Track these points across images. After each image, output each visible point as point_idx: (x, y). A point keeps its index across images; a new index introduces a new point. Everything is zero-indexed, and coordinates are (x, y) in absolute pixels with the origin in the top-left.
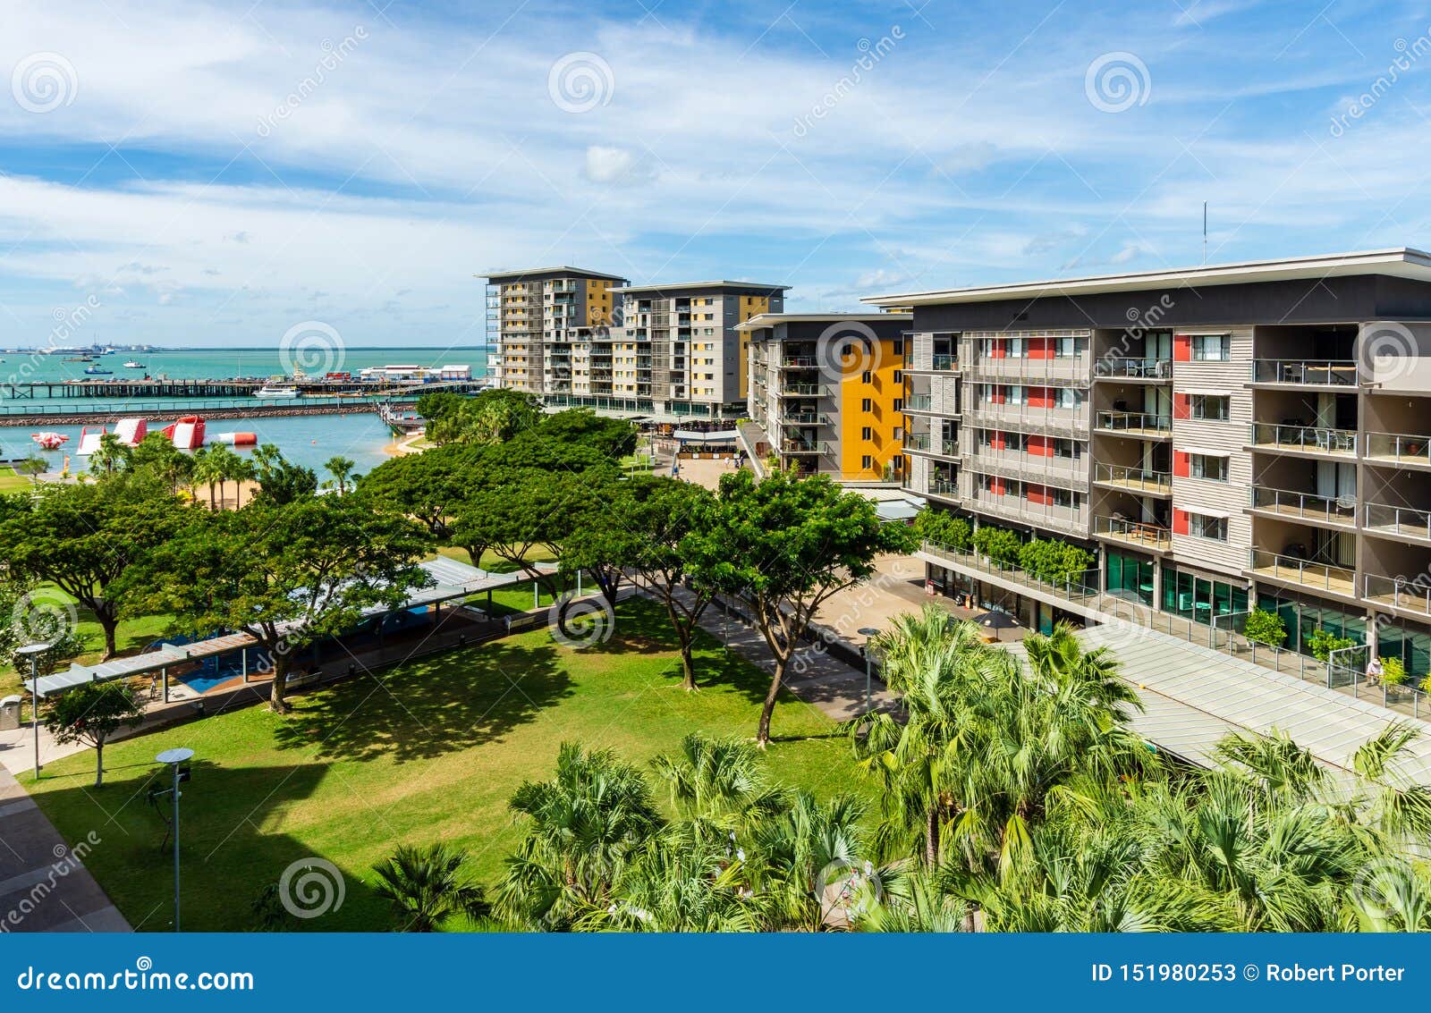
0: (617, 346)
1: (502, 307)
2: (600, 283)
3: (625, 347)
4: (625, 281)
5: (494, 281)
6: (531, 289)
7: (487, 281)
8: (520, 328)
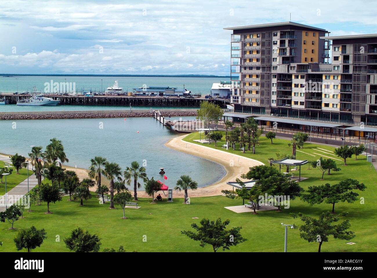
0: (326, 77)
1: (242, 49)
2: (311, 34)
3: (332, 78)
4: (327, 32)
5: (236, 31)
6: (263, 37)
7: (232, 32)
8: (255, 63)
